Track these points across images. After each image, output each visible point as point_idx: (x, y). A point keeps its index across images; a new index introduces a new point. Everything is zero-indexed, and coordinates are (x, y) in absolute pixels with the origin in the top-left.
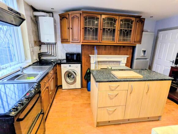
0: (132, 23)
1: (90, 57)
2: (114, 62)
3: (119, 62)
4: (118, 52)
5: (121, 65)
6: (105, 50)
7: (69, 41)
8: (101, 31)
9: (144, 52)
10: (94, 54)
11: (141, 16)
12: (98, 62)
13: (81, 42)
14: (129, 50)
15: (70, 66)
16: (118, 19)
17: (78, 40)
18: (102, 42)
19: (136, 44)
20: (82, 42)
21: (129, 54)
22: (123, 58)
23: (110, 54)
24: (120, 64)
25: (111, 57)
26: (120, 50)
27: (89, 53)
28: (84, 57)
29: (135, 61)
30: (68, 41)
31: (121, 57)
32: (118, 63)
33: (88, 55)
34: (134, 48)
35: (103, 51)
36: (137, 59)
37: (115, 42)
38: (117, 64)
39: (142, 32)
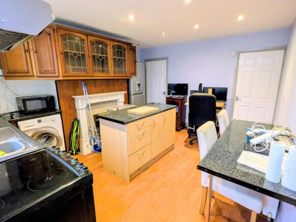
0: (124, 51)
1: (74, 99)
2: (109, 102)
3: (116, 101)
4: (112, 87)
5: (119, 104)
6: (95, 86)
7: (31, 74)
8: (90, 58)
9: (139, 85)
10: (83, 94)
11: (132, 44)
12: (92, 105)
13: (61, 75)
14: (124, 84)
15: (39, 121)
16: (109, 44)
17: (55, 73)
18: (94, 75)
19: (131, 77)
20: (63, 76)
21: (124, 89)
22: (120, 96)
23: (103, 92)
24: (116, 104)
25: (106, 96)
26: (114, 86)
27: (72, 93)
28: (64, 101)
29: (132, 97)
30: (27, 74)
31: (118, 94)
32: (115, 103)
33: (70, 97)
34: (128, 81)
35: (93, 89)
36: (134, 94)
37: (111, 75)
38: (114, 105)
39: (136, 62)
